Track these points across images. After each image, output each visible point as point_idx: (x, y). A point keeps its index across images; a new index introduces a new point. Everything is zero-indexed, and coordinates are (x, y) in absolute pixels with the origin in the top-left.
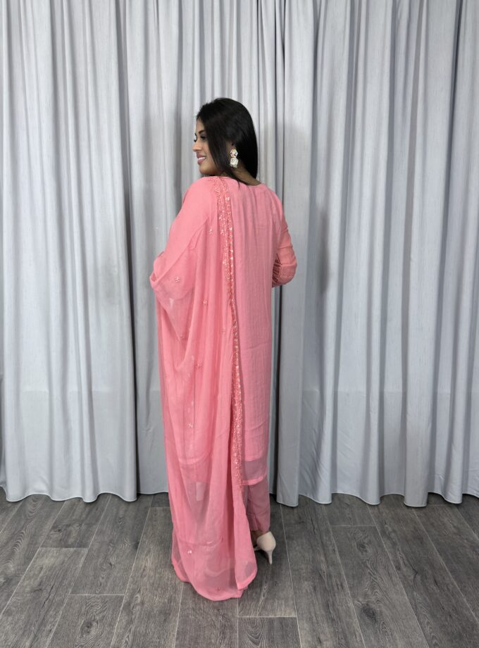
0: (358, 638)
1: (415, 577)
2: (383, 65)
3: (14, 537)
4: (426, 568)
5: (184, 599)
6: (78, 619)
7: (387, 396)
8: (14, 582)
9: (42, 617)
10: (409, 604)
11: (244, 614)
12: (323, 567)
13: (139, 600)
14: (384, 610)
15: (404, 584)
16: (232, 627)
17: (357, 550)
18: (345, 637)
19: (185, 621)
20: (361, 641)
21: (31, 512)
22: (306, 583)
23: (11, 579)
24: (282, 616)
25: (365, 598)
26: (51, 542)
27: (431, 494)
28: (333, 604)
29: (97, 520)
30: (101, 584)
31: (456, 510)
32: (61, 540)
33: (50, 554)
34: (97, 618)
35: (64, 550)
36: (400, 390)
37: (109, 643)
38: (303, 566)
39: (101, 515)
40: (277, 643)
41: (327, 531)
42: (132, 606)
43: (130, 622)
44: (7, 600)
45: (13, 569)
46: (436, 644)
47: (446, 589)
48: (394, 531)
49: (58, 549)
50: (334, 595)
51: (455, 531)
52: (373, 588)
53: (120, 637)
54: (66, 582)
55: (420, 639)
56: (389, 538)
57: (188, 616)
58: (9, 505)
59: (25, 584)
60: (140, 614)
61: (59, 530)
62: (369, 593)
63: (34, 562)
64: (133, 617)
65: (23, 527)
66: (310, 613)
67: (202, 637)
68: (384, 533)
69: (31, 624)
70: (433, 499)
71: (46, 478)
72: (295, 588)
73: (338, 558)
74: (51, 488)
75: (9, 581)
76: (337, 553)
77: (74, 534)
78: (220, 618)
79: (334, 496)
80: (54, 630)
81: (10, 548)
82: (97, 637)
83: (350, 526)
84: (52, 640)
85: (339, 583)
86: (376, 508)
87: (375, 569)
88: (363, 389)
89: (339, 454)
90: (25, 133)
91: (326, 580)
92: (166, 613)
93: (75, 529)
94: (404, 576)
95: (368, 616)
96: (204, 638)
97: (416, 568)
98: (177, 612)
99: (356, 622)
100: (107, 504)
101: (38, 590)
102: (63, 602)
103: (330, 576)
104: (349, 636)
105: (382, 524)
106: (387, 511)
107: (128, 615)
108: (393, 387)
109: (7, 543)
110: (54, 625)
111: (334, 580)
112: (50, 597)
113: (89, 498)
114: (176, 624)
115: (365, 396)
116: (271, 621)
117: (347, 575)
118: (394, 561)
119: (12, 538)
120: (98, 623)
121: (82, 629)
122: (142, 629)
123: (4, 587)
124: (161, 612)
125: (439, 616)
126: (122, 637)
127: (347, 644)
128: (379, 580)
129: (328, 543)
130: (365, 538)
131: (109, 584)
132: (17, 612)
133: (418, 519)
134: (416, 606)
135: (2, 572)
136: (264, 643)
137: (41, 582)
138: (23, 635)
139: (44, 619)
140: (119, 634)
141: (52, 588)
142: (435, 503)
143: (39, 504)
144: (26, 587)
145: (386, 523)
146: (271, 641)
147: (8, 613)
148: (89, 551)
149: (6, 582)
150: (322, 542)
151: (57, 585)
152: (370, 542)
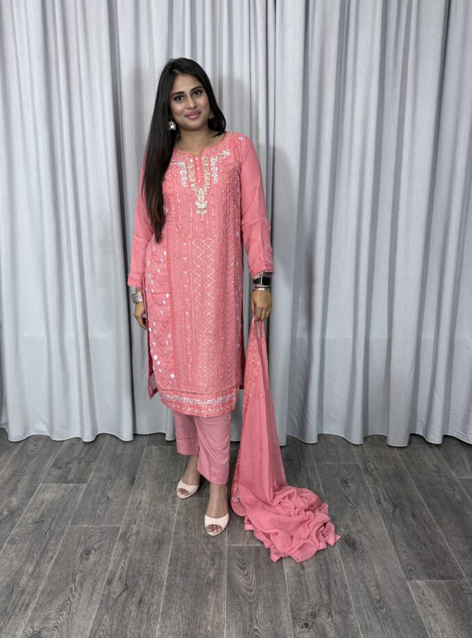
0: (338, 566)
1: (394, 511)
3: (17, 474)
4: (405, 502)
5: (176, 529)
6: (78, 547)
7: (372, 341)
8: (17, 514)
9: (44, 545)
10: (387, 534)
11: (232, 543)
13: (135, 530)
14: (363, 539)
15: (383, 516)
16: (221, 555)
17: (340, 485)
18: (327, 564)
19: (177, 549)
20: (341, 567)
21: (32, 451)
23: (14, 512)
25: (346, 529)
26: (51, 478)
27: (413, 435)
29: (96, 458)
30: (99, 517)
31: (436, 450)
32: (61, 476)
33: (51, 489)
34: (96, 546)
35: (64, 485)
36: (385, 336)
37: (107, 569)
39: (99, 453)
40: (263, 569)
41: (313, 468)
42: (128, 536)
43: (126, 550)
44: (11, 530)
45: (15, 503)
46: (411, 570)
47: (422, 521)
48: (376, 468)
49: (59, 484)
51: (435, 469)
52: (354, 520)
53: (117, 563)
54: (66, 514)
55: (396, 566)
56: (371, 475)
57: (180, 545)
58: (12, 444)
59: (27, 516)
60: (136, 544)
61: (60, 468)
62: (350, 524)
63: (36, 496)
64: (129, 545)
65: (25, 465)
67: (193, 563)
68: (366, 470)
69: (34, 552)
70: (414, 439)
71: (46, 419)
74: (51, 429)
75: (13, 513)
76: (321, 488)
77: (74, 471)
78: (210, 546)
79: (320, 436)
80: (55, 557)
81: (13, 484)
82: (95, 564)
83: (334, 464)
84: (54, 566)
86: (360, 448)
87: (357, 503)
88: (350, 336)
89: (325, 397)
90: (16, 79)
92: (160, 542)
93: (74, 467)
94: (384, 509)
95: (349, 545)
96: (195, 564)
97: (395, 503)
98: (170, 541)
99: (337, 551)
100: (105, 443)
101: (39, 522)
102: (63, 532)
105: (365, 462)
106: (370, 450)
107: (124, 544)
108: (379, 334)
109: (10, 479)
110: (55, 553)
112: (51, 528)
113: (88, 438)
114: (169, 551)
115: (351, 342)
116: (258, 550)
118: (375, 496)
119: (14, 474)
120: (95, 550)
121: (81, 556)
122: (137, 556)
123: (8, 518)
124: (155, 541)
125: (414, 545)
126: (119, 563)
127: (328, 570)
128: (360, 513)
129: (314, 479)
130: (348, 475)
131: (106, 516)
132: (21, 541)
133: (399, 458)
134: (394, 536)
135: (6, 506)
136: (251, 568)
137: (42, 515)
138: (26, 561)
139: (45, 547)
140: (115, 560)
141: (53, 520)
142: (417, 444)
143: (40, 444)
144: (28, 519)
145: (368, 462)
146: (258, 566)
147: (12, 542)
148: (88, 486)
149: (10, 514)
150: (307, 478)
151: (57, 516)
152: (352, 479)
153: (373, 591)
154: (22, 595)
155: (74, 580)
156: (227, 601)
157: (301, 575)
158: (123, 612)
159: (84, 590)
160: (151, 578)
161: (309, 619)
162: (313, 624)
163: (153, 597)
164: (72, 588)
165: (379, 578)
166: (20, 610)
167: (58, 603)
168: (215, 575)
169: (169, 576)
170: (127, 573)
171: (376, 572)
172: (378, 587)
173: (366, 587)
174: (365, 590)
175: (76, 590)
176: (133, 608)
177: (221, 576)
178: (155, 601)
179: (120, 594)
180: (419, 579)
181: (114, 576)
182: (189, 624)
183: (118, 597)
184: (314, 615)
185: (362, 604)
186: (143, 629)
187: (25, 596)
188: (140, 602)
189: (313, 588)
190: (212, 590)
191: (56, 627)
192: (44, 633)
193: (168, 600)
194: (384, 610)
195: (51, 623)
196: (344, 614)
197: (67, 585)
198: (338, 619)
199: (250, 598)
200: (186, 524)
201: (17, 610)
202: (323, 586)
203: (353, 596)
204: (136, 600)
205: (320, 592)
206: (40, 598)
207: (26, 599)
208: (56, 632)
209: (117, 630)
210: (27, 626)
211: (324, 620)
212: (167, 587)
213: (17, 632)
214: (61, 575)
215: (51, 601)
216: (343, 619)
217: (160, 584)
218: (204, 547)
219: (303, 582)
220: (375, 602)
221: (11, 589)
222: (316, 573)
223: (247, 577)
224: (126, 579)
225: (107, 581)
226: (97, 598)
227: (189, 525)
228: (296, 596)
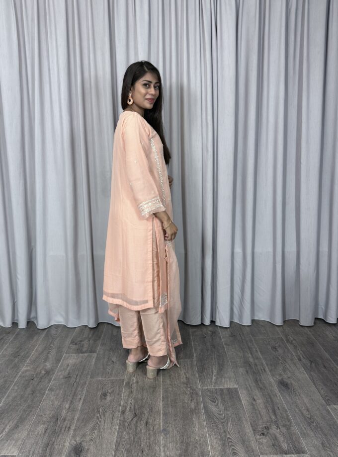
0: (279, 398)
1: (311, 364)
2: (280, 38)
3: (47, 348)
4: (317, 359)
6: (97, 392)
7: (287, 254)
8: (51, 373)
9: (73, 391)
10: (309, 379)
11: (204, 386)
12: (251, 360)
13: (135, 381)
14: (293, 382)
15: (304, 368)
16: (197, 394)
17: (271, 350)
18: (270, 398)
19: (166, 391)
21: (54, 335)
22: (241, 369)
23: (50, 372)
24: (228, 387)
25: (280, 376)
27: (316, 319)
28: (260, 380)
29: (100, 338)
30: (108, 373)
31: (334, 327)
32: (78, 349)
33: (72, 357)
35: (81, 354)
36: (295, 250)
37: (120, 404)
38: (238, 360)
39: (101, 335)
40: (227, 402)
41: (251, 341)
42: (131, 383)
43: (132, 392)
44: (49, 383)
45: (49, 366)
46: (328, 399)
47: (331, 370)
48: (294, 340)
49: (77, 354)
50: (260, 375)
51: (334, 339)
52: (285, 371)
54: (85, 372)
55: (318, 397)
56: (291, 343)
57: (168, 389)
58: (39, 331)
59: (59, 374)
60: (137, 389)
61: (76, 344)
63: (63, 362)
64: (133, 390)
65: (51, 343)
66: (246, 385)
67: (178, 399)
68: (288, 341)
69: (67, 396)
70: (318, 322)
71: (63, 313)
72: (234, 372)
73: (260, 355)
74: (67, 319)
75: (48, 373)
76: (259, 352)
77: (86, 346)
78: (189, 389)
79: (253, 321)
80: (83, 398)
81: (45, 355)
82: (111, 401)
83: (265, 337)
84: (83, 404)
85: (262, 368)
86: (281, 327)
87: (285, 360)
88: (271, 249)
89: (255, 292)
91: (253, 367)
92: (153, 387)
93: (86, 344)
94: (304, 364)
95: (284, 386)
96: (180, 400)
97: (311, 360)
98: (160, 386)
99: (276, 389)
100: (104, 329)
101: (68, 377)
102: (85, 383)
103: (256, 365)
104: (272, 396)
105: (286, 336)
106: (289, 329)
107: (129, 389)
108: (291, 248)
109: (42, 352)
110: (82, 396)
111: (259, 367)
112: (77, 381)
113: (92, 325)
115: (272, 254)
116: (222, 390)
117: (267, 365)
118: (296, 356)
119: (45, 349)
120: (110, 393)
121: (101, 397)
122: (140, 396)
123: (46, 376)
124: (150, 387)
125: (328, 385)
126: (128, 401)
127: (272, 401)
128: (288, 366)
129: (253, 347)
130: (276, 344)
131: (113, 373)
132: (57, 389)
133: (309, 333)
134: (313, 380)
135: (43, 368)
136: (219, 401)
137: (69, 373)
138: (63, 401)
139: (75, 392)
140: (125, 399)
141: (77, 376)
142: (319, 324)
143: (60, 330)
144: (60, 376)
145: (288, 335)
146: (223, 400)
147: (51, 390)
148: (97, 355)
149: (46, 373)
150: (249, 347)
151: (80, 374)
152: (279, 346)
153: (306, 413)
154: (64, 422)
155: (99, 412)
156: (206, 421)
157: (254, 404)
158: (136, 429)
159: (106, 418)
160: (151, 410)
161: (265, 431)
162: (267, 433)
163: (155, 420)
164: (98, 417)
165: (308, 405)
166: (65, 430)
167: (90, 426)
168: (195, 407)
169: (164, 407)
170: (134, 406)
171: (305, 401)
172: (308, 410)
173: (300, 410)
174: (299, 412)
175: (101, 418)
176: (143, 427)
177: (199, 406)
178: (157, 422)
179: (132, 419)
180: (335, 404)
181: (126, 408)
182: (183, 436)
183: (130, 422)
184: (267, 428)
185: (299, 420)
186: (152, 439)
187: (66, 422)
188: (147, 423)
189: (263, 412)
190: (194, 416)
191: (92, 440)
192: (84, 444)
193: (166, 422)
194: (315, 424)
195: (88, 438)
196: (288, 427)
197: (94, 415)
198: (284, 430)
199: (222, 419)
201: (63, 431)
202: (271, 411)
203: (292, 416)
204: (143, 423)
205: (269, 415)
206: (76, 423)
208: (92, 443)
209: (134, 441)
210: (71, 440)
211: (275, 431)
212: (164, 415)
213: (65, 444)
214: (89, 409)
215: (85, 425)
216: (287, 429)
217: (158, 413)
219: (257, 408)
220: (308, 419)
221: (56, 418)
222: (264, 403)
223: (218, 407)
224: (135, 410)
225: (122, 412)
226: (116, 422)
227: (172, 376)
228: (253, 417)
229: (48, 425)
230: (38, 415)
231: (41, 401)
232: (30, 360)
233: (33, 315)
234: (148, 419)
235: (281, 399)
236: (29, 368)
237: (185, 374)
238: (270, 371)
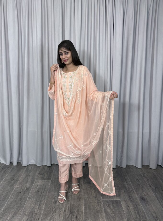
0: (140, 206)
1: (156, 189)
3: (27, 176)
4: (159, 186)
6: (52, 200)
9: (40, 199)
10: (155, 196)
11: (104, 199)
12: (126, 185)
13: (70, 195)
14: (147, 198)
15: (152, 191)
16: (100, 202)
17: (136, 181)
18: (136, 206)
19: (85, 200)
21: (30, 169)
22: (122, 190)
23: (29, 189)
25: (141, 195)
26: (39, 178)
27: (158, 165)
28: (131, 197)
29: (52, 172)
32: (42, 177)
33: (39, 181)
35: (44, 180)
36: (148, 131)
37: (63, 207)
38: (120, 185)
39: (53, 170)
40: (115, 207)
41: (126, 175)
42: (68, 196)
43: (69, 201)
44: (28, 194)
45: (28, 186)
48: (147, 176)
49: (42, 180)
50: (131, 194)
52: (143, 192)
54: (46, 190)
55: (160, 206)
56: (146, 178)
58: (23, 167)
59: (33, 190)
60: (71, 199)
61: (41, 175)
62: (142, 193)
63: (35, 184)
64: (69, 199)
65: (29, 174)
66: (124, 199)
67: (92, 205)
68: (144, 176)
69: (37, 201)
70: (158, 166)
71: (35, 159)
73: (131, 183)
74: (36, 162)
75: (28, 189)
76: (130, 182)
77: (46, 176)
78: (97, 200)
79: (127, 165)
80: (45, 203)
81: (26, 180)
83: (133, 174)
84: (45, 206)
85: (132, 190)
86: (141, 169)
87: (143, 186)
88: (137, 131)
91: (128, 189)
92: (79, 199)
94: (152, 189)
95: (143, 200)
97: (156, 187)
98: (83, 198)
99: (139, 202)
100: (55, 167)
101: (38, 192)
102: (46, 195)
103: (129, 188)
104: (137, 205)
106: (144, 170)
108: (146, 131)
109: (25, 178)
111: (130, 189)
112: (42, 194)
113: (49, 165)
114: (83, 201)
115: (137, 133)
116: (112, 201)
117: (135, 189)
118: (148, 184)
121: (54, 203)
122: (73, 203)
123: (27, 191)
124: (77, 198)
126: (67, 205)
128: (144, 189)
129: (127, 179)
130: (138, 178)
132: (32, 198)
133: (154, 172)
134: (157, 197)
135: (25, 187)
136: (111, 207)
137: (38, 189)
138: (36, 204)
142: (159, 168)
143: (33, 167)
144: (34, 191)
145: (144, 173)
146: (113, 206)
147: (29, 198)
148: (51, 181)
149: (27, 189)
150: (125, 179)
151: (43, 190)
152: (140, 179)
153: (154, 214)
154: (36, 215)
155: (53, 210)
156: (106, 217)
157: (128, 209)
158: (71, 220)
159: (57, 214)
160: (78, 210)
163: (80, 216)
164: (52, 213)
165: (155, 210)
167: (49, 217)
168: (100, 209)
169: (85, 209)
170: (70, 208)
171: (154, 208)
172: (155, 213)
173: (151, 213)
175: (54, 214)
176: (75, 219)
177: (102, 209)
178: (81, 217)
179: (69, 215)
181: (66, 209)
183: (68, 216)
185: (151, 218)
187: (37, 215)
188: (76, 217)
189: (133, 213)
190: (100, 214)
193: (86, 217)
197: (51, 212)
199: (113, 216)
200: (87, 193)
201: (36, 220)
202: (137, 213)
203: (147, 216)
204: (75, 217)
205: (136, 215)
206: (42, 216)
207: (38, 216)
212: (85, 213)
214: (48, 209)
215: (46, 217)
217: (82, 212)
218: (95, 200)
219: (130, 211)
220: (155, 218)
221: (32, 213)
222: (134, 209)
223: (111, 210)
224: (70, 211)
225: (64, 211)
226: (62, 216)
227: (88, 193)
228: (128, 216)
229: (29, 217)
230: (23, 211)
231: (25, 204)
232: (19, 182)
233: (20, 159)
234: (77, 215)
235: (142, 207)
236: (18, 186)
237: (94, 192)
238: (136, 192)
